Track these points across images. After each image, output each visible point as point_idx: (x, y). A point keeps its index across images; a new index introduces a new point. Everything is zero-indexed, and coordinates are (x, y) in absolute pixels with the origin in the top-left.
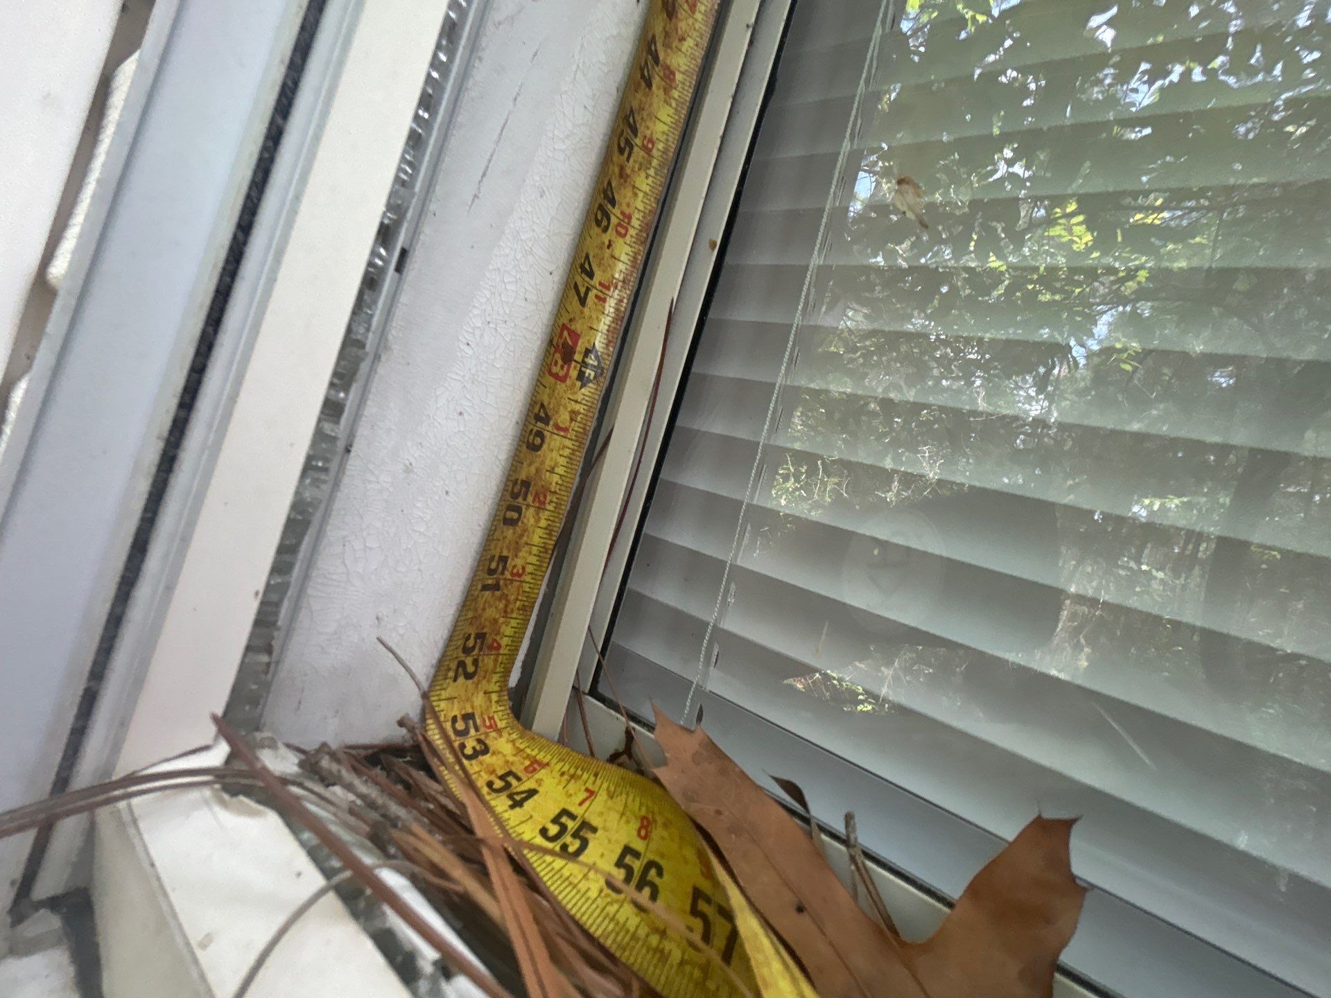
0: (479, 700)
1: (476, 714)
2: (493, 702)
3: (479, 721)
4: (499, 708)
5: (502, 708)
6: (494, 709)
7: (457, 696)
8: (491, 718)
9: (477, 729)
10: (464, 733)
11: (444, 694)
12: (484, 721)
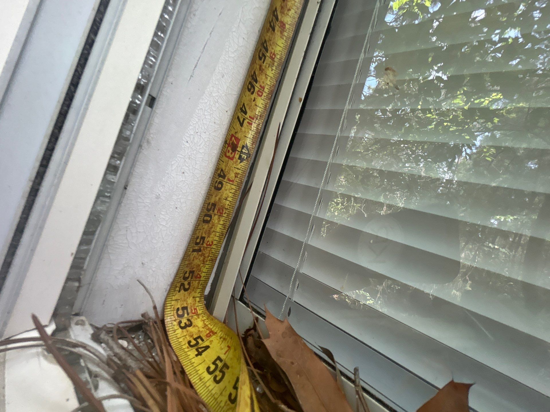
0: (190, 301)
1: (188, 307)
2: (197, 302)
3: (189, 311)
4: (200, 305)
5: (201, 304)
6: (197, 305)
7: (179, 298)
8: (195, 309)
9: (188, 314)
10: (182, 316)
11: (174, 298)
12: (192, 311)
